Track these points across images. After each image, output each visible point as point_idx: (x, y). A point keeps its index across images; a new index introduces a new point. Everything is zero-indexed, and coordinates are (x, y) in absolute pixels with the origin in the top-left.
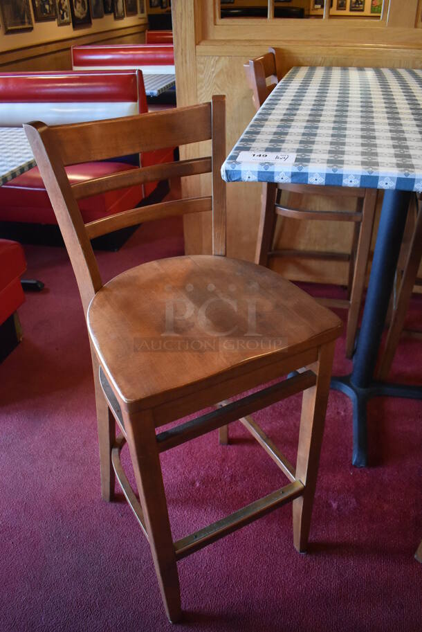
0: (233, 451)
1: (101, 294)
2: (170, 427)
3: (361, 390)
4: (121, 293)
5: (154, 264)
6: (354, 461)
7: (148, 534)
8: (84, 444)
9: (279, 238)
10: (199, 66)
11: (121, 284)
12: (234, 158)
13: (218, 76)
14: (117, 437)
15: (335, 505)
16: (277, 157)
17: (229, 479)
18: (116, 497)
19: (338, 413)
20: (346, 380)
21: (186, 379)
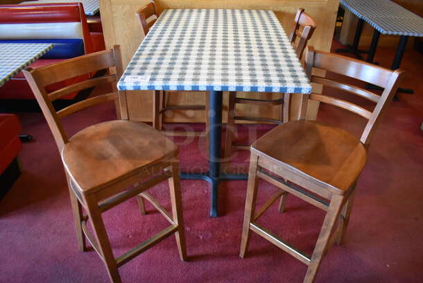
0: (148, 217)
1: (67, 144)
2: (105, 201)
3: (215, 178)
4: (78, 143)
5: (93, 127)
6: (211, 214)
7: (103, 258)
8: (67, 225)
9: (168, 100)
10: (113, 9)
11: (79, 138)
12: (123, 80)
13: (124, 14)
14: (84, 215)
15: (201, 237)
16: (142, 79)
17: (146, 232)
18: (87, 249)
19: (204, 192)
20: (208, 175)
21: (109, 179)
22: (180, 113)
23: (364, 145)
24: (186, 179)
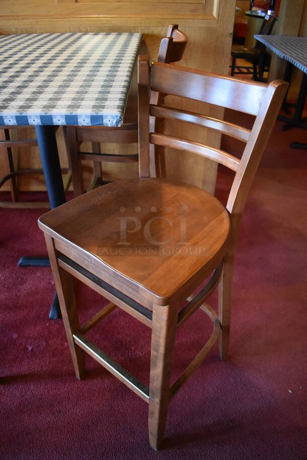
22: (37, 179)
23: (231, 216)
24: (29, 266)
